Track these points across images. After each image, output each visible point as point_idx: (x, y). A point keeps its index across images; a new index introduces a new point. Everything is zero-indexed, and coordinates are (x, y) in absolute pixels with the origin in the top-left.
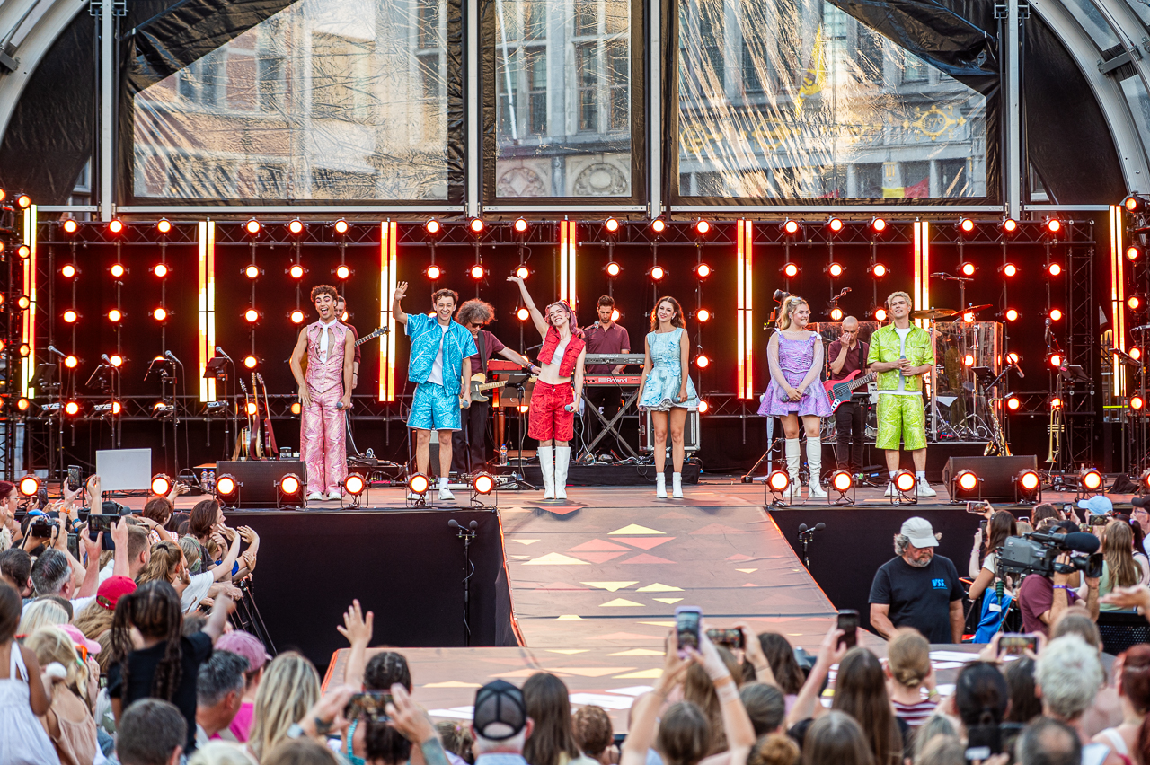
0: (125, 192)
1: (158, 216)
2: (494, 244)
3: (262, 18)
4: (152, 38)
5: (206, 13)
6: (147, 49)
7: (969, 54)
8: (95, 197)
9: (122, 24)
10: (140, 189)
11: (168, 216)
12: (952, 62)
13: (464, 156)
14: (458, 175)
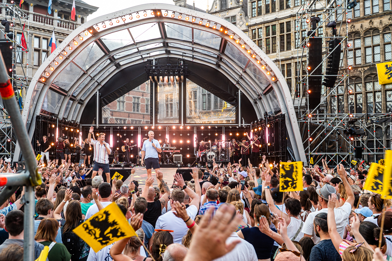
0: (100, 122)
1: (104, 126)
2: (156, 130)
3: (122, 96)
4: (105, 99)
5: (113, 95)
6: (104, 101)
7: (233, 100)
8: (96, 123)
9: (100, 97)
10: (103, 122)
11: (106, 126)
12: (230, 102)
13: (152, 117)
14: (151, 120)
